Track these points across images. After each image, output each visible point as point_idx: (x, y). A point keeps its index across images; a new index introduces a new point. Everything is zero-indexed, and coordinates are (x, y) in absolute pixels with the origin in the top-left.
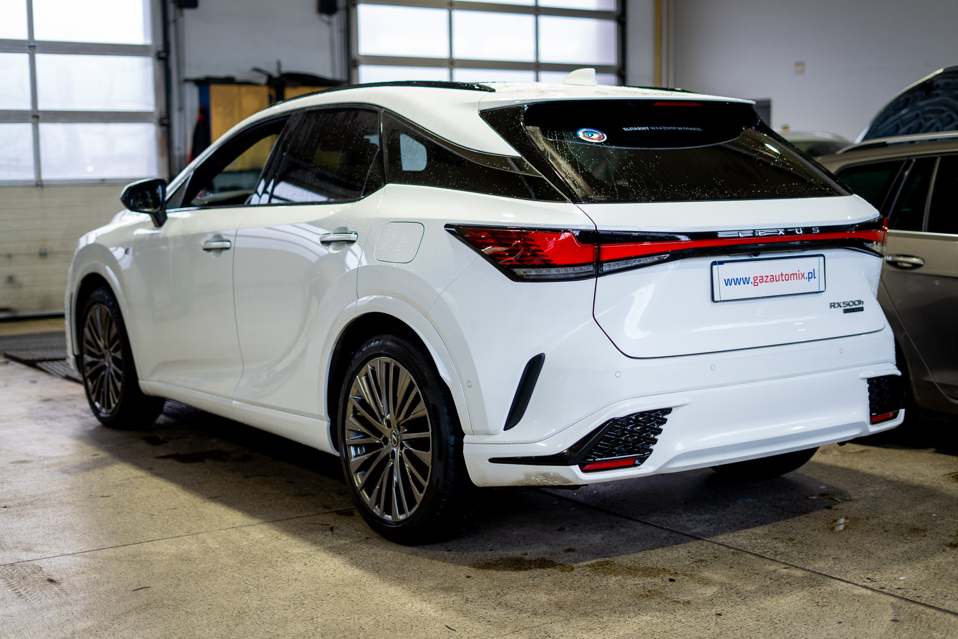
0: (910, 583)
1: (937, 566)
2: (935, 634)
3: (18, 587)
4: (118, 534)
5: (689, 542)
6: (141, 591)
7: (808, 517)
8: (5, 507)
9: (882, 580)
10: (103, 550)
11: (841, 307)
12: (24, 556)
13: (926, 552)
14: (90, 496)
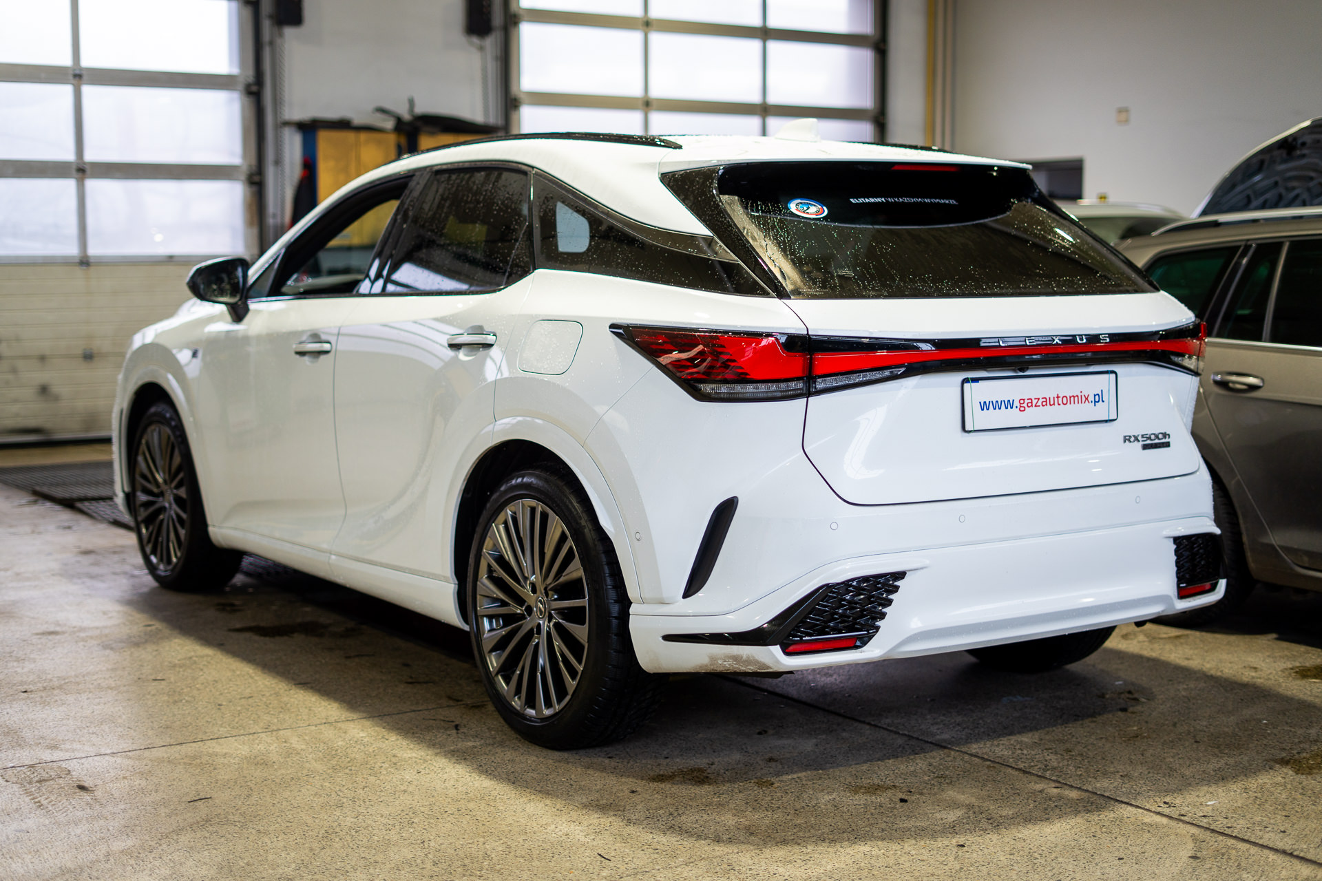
0: (1220, 810)
1: (1259, 788)
2: (1245, 876)
3: (38, 795)
4: (174, 729)
5: (931, 751)
6: (200, 802)
7: (1095, 722)
8: (25, 692)
9: (1184, 804)
10: (152, 750)
11: (1139, 441)
12: (47, 755)
13: (1246, 770)
14: (139, 679)
